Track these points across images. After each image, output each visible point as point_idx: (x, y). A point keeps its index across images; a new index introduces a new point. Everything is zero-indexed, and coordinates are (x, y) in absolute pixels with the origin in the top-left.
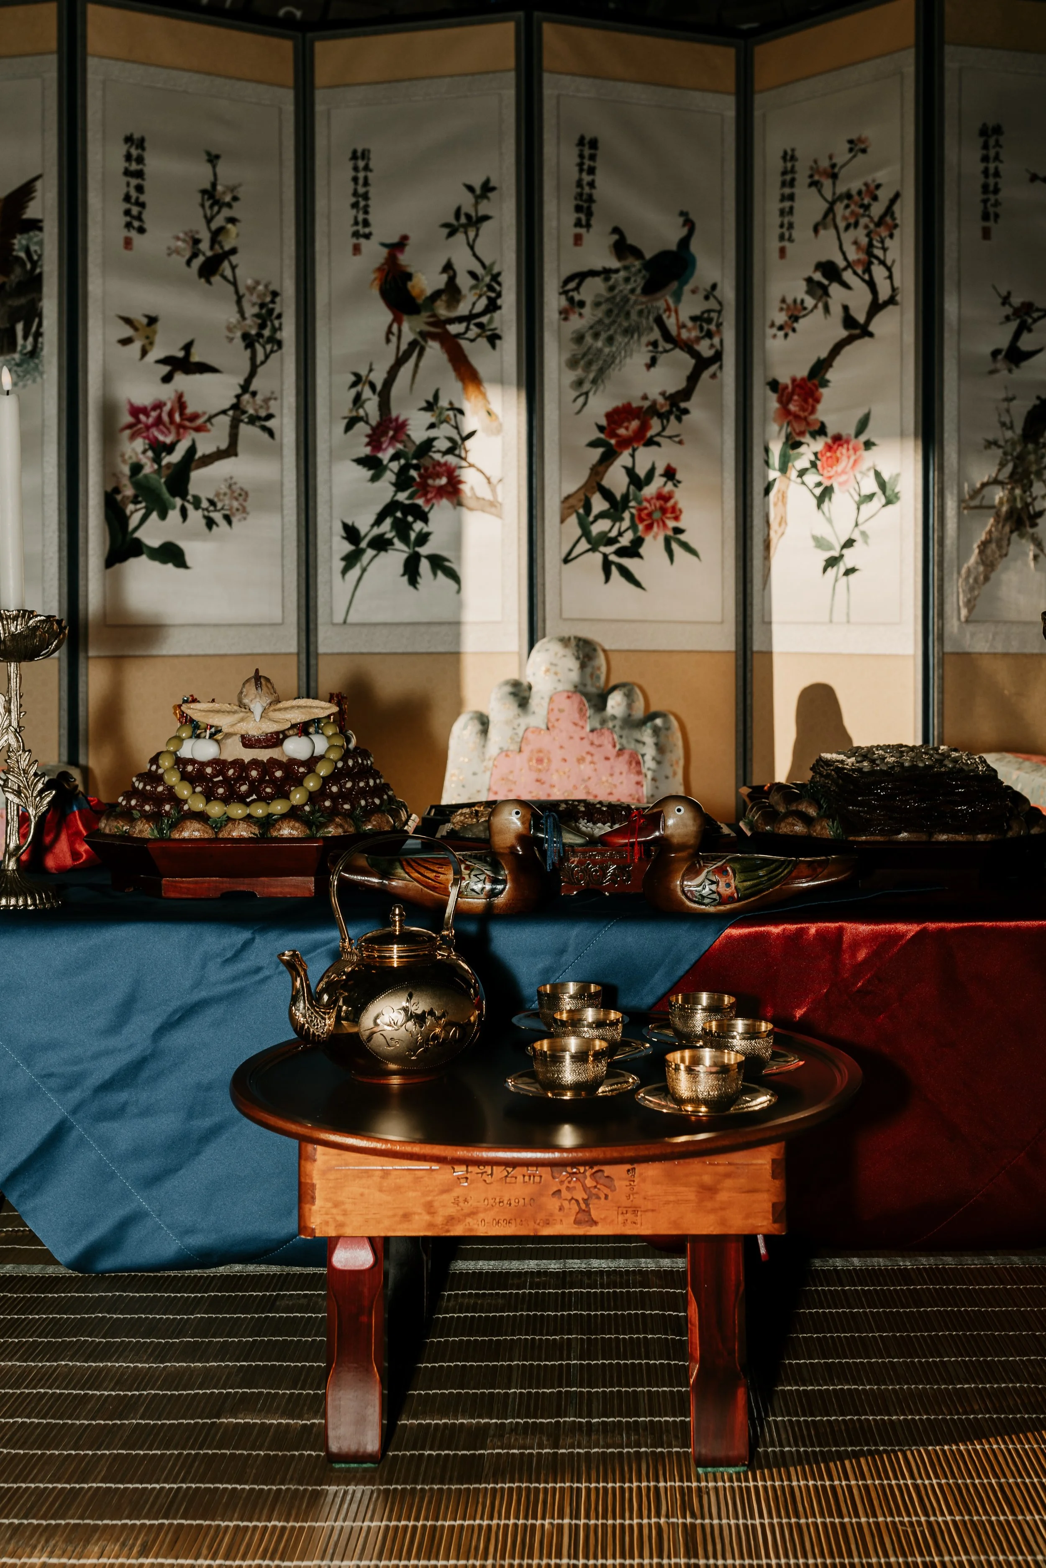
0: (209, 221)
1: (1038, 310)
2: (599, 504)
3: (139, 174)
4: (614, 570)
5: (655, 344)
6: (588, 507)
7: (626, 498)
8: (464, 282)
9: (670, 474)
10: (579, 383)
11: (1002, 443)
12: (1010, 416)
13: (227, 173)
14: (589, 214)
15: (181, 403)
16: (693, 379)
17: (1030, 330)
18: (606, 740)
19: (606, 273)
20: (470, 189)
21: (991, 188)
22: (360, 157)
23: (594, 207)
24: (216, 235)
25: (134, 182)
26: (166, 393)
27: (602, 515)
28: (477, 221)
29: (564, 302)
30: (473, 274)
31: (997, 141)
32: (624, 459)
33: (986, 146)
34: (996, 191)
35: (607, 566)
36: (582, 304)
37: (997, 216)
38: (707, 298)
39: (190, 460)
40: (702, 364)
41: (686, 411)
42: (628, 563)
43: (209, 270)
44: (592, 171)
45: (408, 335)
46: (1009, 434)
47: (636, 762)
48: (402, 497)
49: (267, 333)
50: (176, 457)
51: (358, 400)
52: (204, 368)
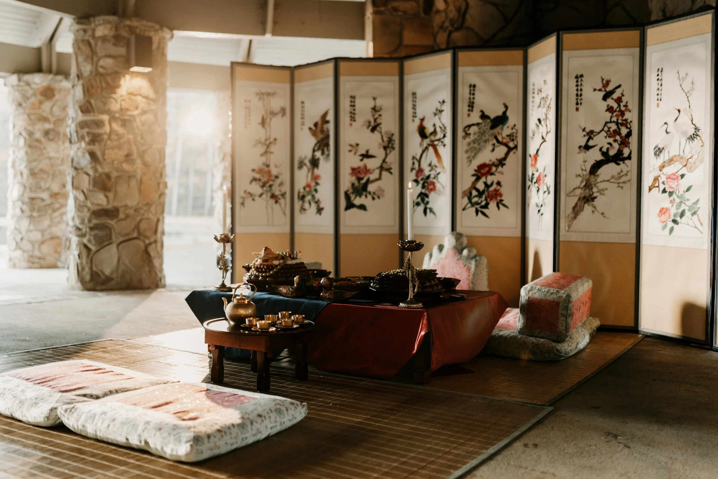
0: (373, 116)
1: (595, 132)
2: (474, 193)
3: (354, 106)
4: (480, 213)
5: (494, 145)
6: (471, 193)
7: (484, 191)
8: (438, 130)
9: (499, 183)
10: (469, 157)
11: (581, 175)
12: (585, 167)
13: (379, 102)
14: (473, 107)
15: (365, 167)
16: (507, 154)
17: (592, 139)
18: (461, 262)
19: (478, 124)
20: (440, 102)
21: (579, 94)
22: (414, 94)
23: (475, 105)
24: (375, 120)
25: (353, 108)
26: (361, 164)
27: (476, 196)
28: (441, 111)
29: (464, 134)
30: (440, 127)
31: (581, 80)
32: (483, 179)
33: (577, 81)
34: (581, 95)
35: (477, 212)
36: (470, 134)
37: (581, 103)
38: (512, 129)
39: (368, 181)
40: (510, 149)
41: (504, 164)
42: (485, 210)
43: (373, 130)
44: (474, 94)
45: (425, 145)
46: (584, 173)
47: (469, 269)
48: (423, 191)
49: (390, 145)
50: (364, 181)
51: (413, 164)
52: (372, 157)
